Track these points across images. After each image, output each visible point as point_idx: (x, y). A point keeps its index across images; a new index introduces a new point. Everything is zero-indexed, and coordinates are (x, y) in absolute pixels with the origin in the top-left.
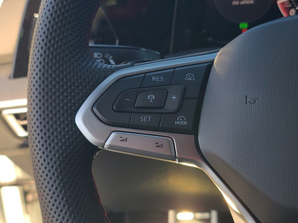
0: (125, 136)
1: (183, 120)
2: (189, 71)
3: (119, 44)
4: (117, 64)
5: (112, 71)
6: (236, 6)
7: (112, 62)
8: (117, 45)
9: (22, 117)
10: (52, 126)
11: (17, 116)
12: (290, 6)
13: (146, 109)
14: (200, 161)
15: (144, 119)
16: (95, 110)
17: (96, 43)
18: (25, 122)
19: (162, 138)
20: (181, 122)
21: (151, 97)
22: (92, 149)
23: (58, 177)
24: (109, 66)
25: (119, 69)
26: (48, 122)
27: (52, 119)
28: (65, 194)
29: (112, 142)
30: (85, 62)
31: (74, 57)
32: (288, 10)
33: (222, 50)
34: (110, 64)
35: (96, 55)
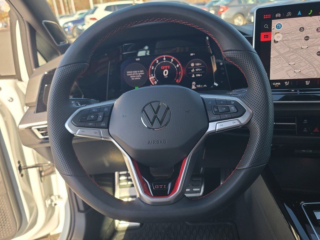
0: (83, 130)
1: (104, 124)
2: (105, 107)
3: (84, 98)
4: (81, 105)
5: (78, 108)
6: (133, 80)
7: (79, 104)
8: (83, 98)
9: (41, 130)
10: (57, 128)
11: (39, 130)
12: (155, 80)
13: (91, 121)
14: (109, 137)
15: (90, 124)
16: (72, 122)
17: (73, 97)
18: (43, 132)
19: (96, 130)
20: (103, 124)
21: (92, 117)
22: (72, 136)
23: (60, 145)
24: (77, 106)
25: (81, 107)
26: (55, 127)
27: (57, 125)
28: (63, 151)
29: (79, 132)
30: (68, 105)
31: (64, 103)
32: (154, 82)
33: (117, 100)
34: (78, 105)
35: (73, 102)
